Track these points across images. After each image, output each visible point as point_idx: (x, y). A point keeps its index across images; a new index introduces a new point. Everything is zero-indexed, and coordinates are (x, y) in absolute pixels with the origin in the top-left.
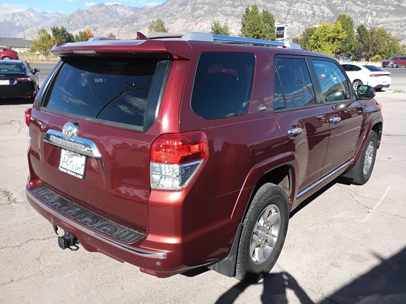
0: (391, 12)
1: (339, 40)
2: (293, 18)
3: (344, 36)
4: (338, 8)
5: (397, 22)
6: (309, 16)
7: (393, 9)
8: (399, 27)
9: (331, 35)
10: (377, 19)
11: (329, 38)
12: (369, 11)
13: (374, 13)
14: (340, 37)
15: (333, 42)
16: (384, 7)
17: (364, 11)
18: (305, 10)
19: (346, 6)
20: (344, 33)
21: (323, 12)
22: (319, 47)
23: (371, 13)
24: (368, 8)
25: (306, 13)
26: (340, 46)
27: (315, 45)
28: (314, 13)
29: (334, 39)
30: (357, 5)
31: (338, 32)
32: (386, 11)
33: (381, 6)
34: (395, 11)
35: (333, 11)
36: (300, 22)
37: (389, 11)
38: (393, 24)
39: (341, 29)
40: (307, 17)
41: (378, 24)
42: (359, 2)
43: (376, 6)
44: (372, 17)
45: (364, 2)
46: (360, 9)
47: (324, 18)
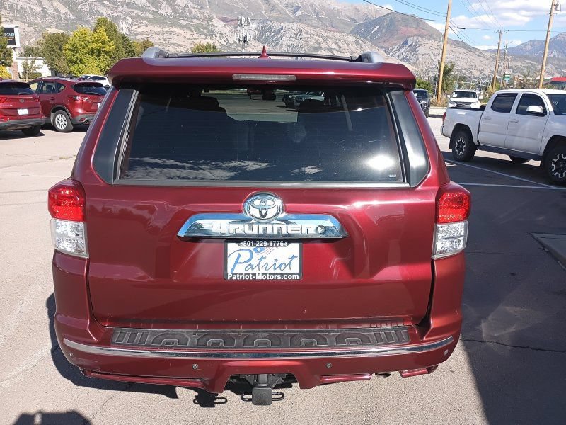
0: (149, 20)
1: (106, 53)
2: (11, 14)
3: (111, 48)
4: (79, 8)
5: (158, 33)
6: (36, 15)
7: (151, 16)
8: (162, 41)
9: (94, 46)
10: (134, 28)
11: (92, 50)
12: (122, 16)
13: (130, 20)
14: (107, 49)
15: (98, 56)
16: (140, 13)
17: (115, 14)
18: (29, 5)
19: (90, 6)
20: (111, 44)
21: (57, 11)
22: (80, 61)
23: (125, 18)
24: (120, 12)
25: (31, 9)
26: (109, 62)
27: (74, 59)
28: (44, 11)
29: (99, 51)
30: (105, 6)
31: (103, 42)
32: (143, 18)
33: (136, 11)
34: (154, 18)
35: (72, 11)
36: (24, 22)
37: (146, 18)
38: (154, 36)
39: (106, 38)
40: (36, 16)
41: (137, 35)
42: (105, 2)
43: (129, 10)
44: (127, 23)
45: (114, 3)
46: (110, 12)
47: (60, 20)
